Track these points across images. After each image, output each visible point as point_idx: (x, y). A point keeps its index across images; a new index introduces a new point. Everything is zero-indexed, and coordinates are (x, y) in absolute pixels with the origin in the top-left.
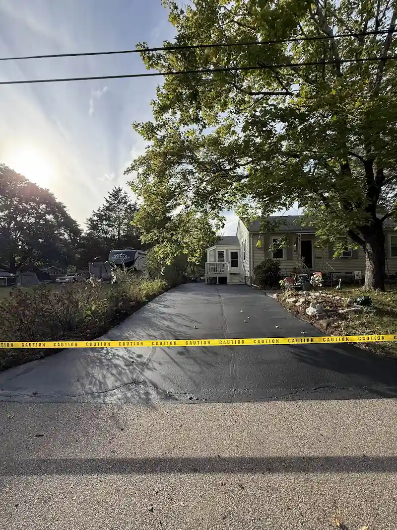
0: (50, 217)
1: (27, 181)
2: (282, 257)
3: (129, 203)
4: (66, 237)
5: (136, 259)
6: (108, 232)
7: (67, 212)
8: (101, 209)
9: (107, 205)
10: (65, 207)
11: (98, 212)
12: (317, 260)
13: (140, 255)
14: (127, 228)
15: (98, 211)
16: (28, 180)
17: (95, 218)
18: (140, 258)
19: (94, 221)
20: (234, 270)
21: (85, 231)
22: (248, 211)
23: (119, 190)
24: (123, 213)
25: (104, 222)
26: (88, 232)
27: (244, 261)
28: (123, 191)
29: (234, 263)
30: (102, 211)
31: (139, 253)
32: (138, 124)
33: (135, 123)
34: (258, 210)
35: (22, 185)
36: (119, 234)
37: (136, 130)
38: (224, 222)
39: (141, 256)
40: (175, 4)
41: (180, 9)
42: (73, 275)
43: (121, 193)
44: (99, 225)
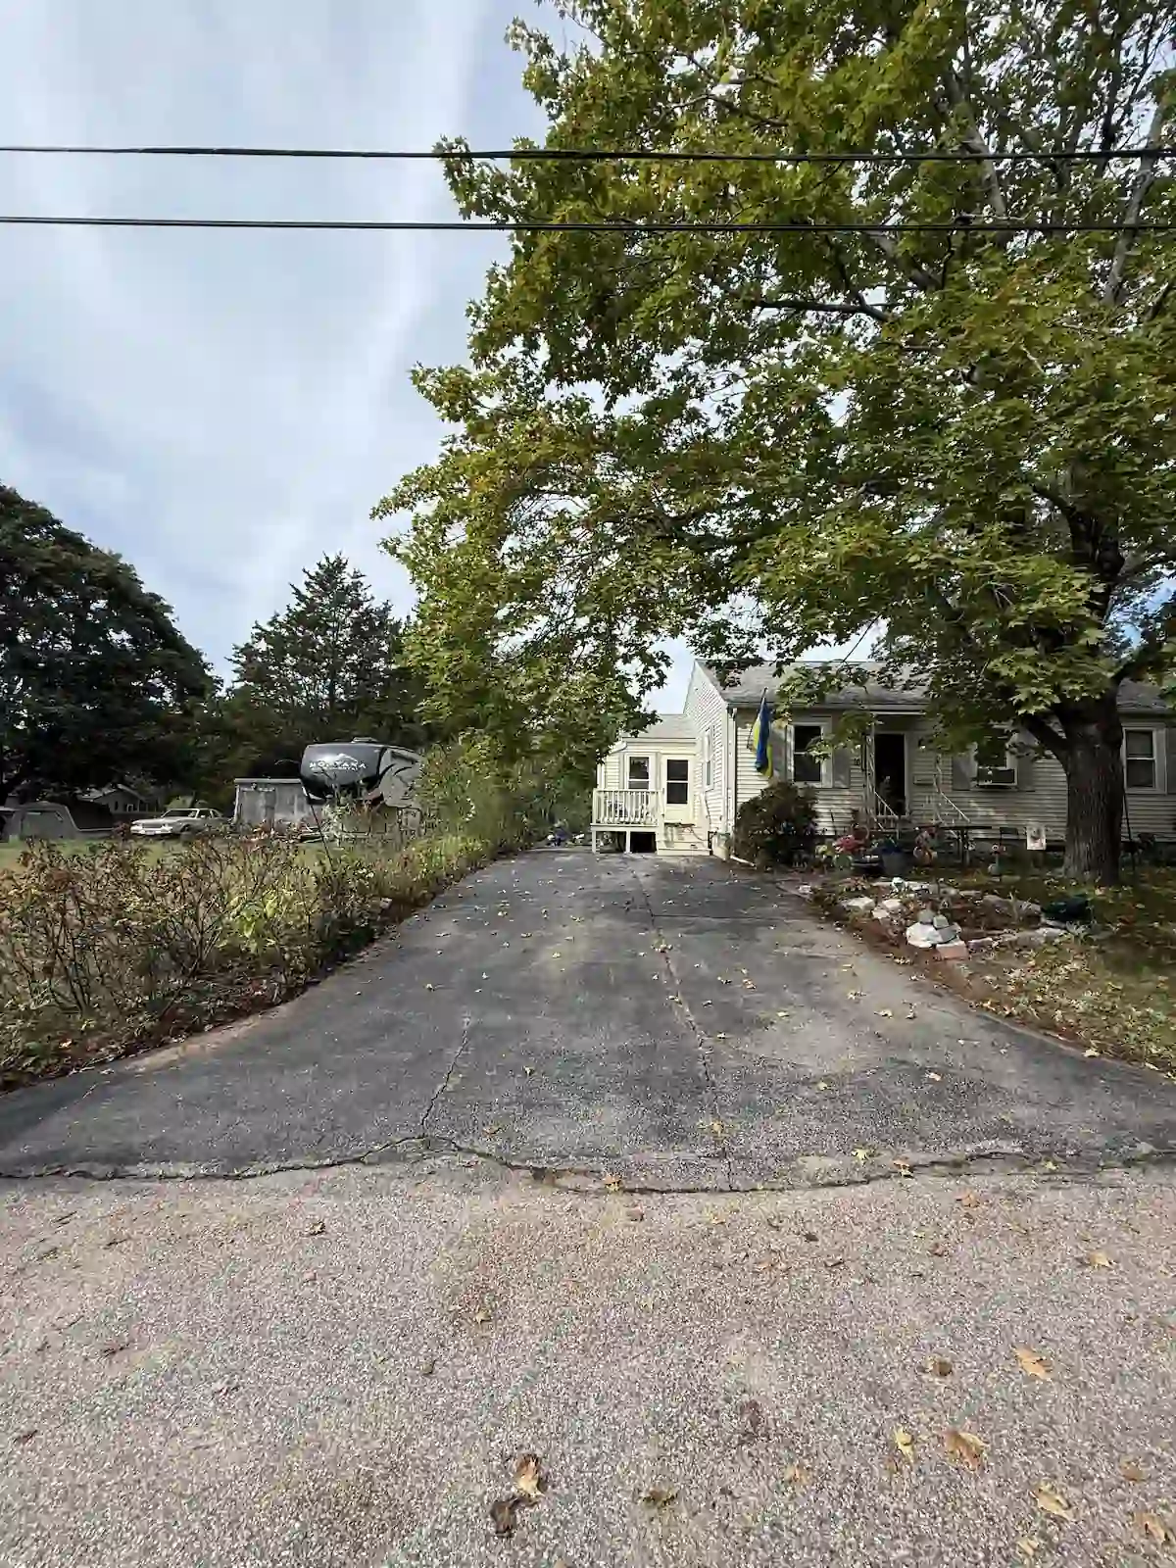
0: (119, 637)
1: (55, 526)
2: (818, 779)
3: (366, 605)
4: (168, 700)
5: (384, 773)
6: (300, 688)
7: (174, 625)
8: (280, 619)
9: (299, 609)
10: (168, 609)
11: (270, 629)
12: (919, 792)
13: (395, 761)
14: (357, 679)
15: (271, 624)
16: (58, 523)
17: (262, 646)
18: (395, 769)
19: (257, 653)
20: (678, 813)
21: (227, 684)
22: (728, 642)
23: (339, 566)
24: (346, 634)
25: (289, 660)
26: (238, 685)
27: (707, 788)
28: (349, 570)
29: (677, 794)
30: (282, 626)
31: (394, 756)
32: (429, 371)
33: (418, 368)
34: (756, 640)
35: (37, 536)
36: (332, 697)
37: (422, 389)
38: (663, 668)
39: (400, 764)
40: (546, 40)
41: (558, 53)
42: (186, 814)
43: (344, 575)
44: (271, 667)
